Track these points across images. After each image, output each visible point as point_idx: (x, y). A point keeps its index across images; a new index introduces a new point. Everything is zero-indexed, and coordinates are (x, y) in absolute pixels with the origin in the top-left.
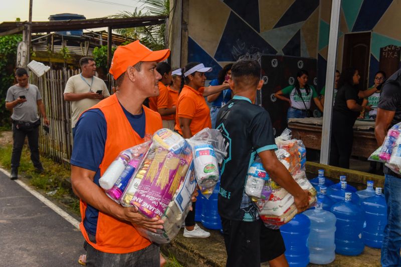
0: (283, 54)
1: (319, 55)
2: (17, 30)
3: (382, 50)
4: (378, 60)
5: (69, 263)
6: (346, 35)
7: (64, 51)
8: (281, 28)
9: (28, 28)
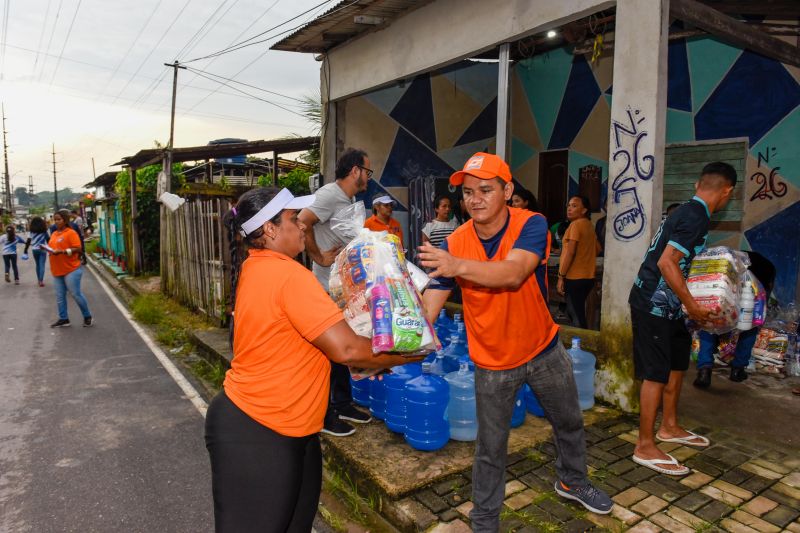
2: (157, 159)
3: (581, 170)
4: (578, 182)
5: (156, 440)
6: (541, 154)
7: (223, 181)
9: (169, 156)
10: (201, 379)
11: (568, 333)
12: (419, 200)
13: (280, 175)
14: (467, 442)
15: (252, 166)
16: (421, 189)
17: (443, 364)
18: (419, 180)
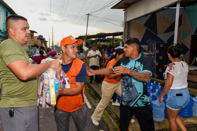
0: (167, 42)
1: (182, 43)
2: (83, 38)
6: (192, 35)
7: (99, 44)
8: (166, 33)
9: (86, 37)
10: (88, 94)
11: (195, 92)
12: (151, 49)
13: (114, 42)
14: (158, 122)
15: (107, 40)
16: (152, 46)
17: (152, 98)
18: (151, 44)
